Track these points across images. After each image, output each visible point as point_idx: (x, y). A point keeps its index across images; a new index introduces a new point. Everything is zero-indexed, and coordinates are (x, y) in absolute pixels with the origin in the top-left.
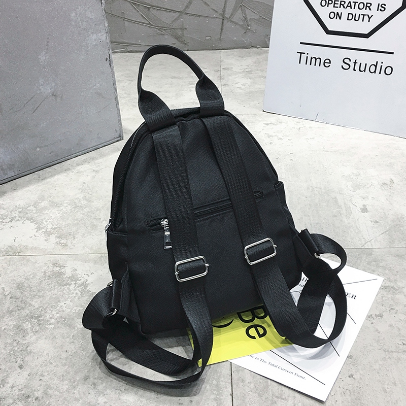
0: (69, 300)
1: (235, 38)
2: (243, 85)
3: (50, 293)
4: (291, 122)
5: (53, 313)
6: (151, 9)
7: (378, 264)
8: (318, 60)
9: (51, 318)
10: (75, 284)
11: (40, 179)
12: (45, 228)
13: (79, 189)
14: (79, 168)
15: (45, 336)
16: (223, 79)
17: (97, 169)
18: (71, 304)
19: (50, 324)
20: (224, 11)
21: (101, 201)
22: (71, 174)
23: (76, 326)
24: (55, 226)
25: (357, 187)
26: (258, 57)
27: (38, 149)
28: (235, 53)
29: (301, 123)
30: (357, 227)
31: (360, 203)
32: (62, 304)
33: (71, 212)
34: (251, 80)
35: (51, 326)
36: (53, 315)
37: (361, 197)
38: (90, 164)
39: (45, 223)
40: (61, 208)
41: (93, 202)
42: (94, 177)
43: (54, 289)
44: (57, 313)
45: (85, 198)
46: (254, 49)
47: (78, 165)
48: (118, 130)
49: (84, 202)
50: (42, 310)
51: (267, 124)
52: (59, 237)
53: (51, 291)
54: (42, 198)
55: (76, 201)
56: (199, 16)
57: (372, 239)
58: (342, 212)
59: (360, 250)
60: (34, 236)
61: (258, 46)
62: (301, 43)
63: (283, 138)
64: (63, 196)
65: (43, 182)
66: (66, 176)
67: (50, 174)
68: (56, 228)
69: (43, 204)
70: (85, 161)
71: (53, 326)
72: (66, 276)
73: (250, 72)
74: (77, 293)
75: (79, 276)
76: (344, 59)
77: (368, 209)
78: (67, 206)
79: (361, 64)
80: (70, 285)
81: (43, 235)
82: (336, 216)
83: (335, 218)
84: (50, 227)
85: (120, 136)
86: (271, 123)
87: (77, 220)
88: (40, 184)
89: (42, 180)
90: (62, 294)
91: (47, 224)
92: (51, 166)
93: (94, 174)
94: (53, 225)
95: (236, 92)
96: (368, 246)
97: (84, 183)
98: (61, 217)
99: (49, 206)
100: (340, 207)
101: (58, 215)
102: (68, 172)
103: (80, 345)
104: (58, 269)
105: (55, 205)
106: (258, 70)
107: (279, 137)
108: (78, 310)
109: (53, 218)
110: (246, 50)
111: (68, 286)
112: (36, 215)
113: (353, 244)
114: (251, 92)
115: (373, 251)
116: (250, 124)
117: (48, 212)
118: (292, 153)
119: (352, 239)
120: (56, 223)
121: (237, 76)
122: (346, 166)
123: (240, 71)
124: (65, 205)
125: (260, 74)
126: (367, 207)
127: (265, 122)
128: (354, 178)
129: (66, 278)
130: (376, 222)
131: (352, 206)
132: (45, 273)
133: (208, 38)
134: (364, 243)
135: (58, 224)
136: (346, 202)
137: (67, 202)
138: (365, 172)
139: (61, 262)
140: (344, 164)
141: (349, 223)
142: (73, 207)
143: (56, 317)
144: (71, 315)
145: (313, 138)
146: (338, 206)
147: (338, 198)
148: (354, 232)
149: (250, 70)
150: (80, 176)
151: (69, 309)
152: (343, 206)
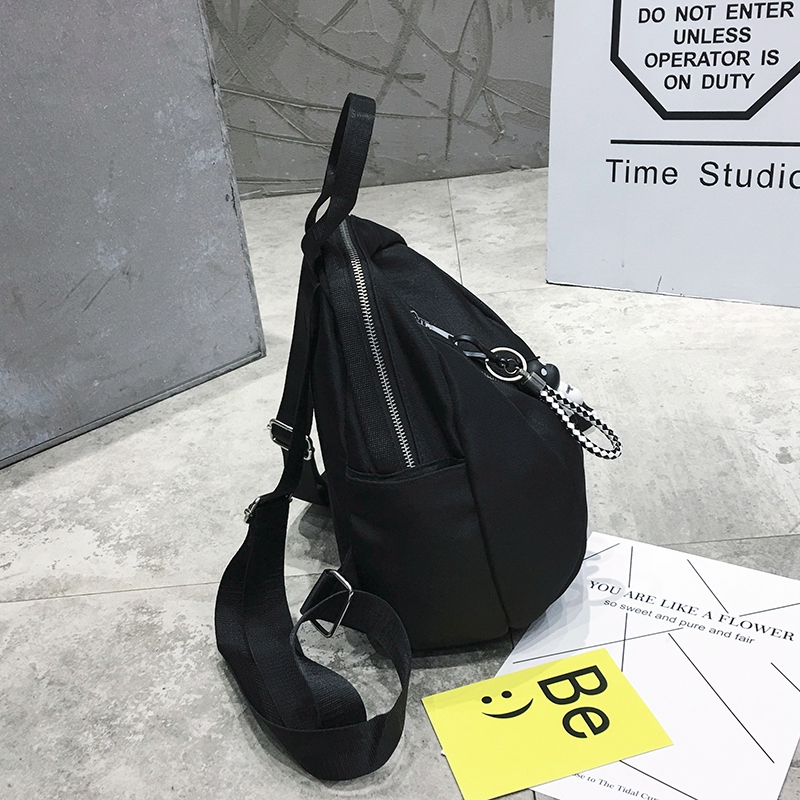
0: (173, 680)
1: (476, 154)
2: (500, 237)
3: (132, 669)
4: (608, 299)
5: (140, 710)
6: (306, 112)
8: (651, 173)
9: (136, 720)
10: (183, 646)
11: (102, 443)
12: (116, 538)
13: (182, 457)
14: (179, 416)
15: (124, 760)
16: (460, 229)
17: (217, 415)
18: (178, 688)
19: (135, 733)
20: (451, 104)
21: (228, 476)
22: (163, 428)
23: (191, 735)
24: (136, 533)
25: (761, 413)
26: (526, 185)
27: (96, 384)
28: (479, 182)
29: (628, 300)
30: (773, 493)
31: (774, 448)
32: (158, 689)
33: (167, 503)
34: (515, 229)
35: (136, 738)
36: (140, 713)
38: (201, 407)
39: (114, 527)
40: (148, 496)
41: (212, 479)
42: (210, 432)
43: (140, 660)
44: (148, 710)
45: (194, 474)
46: (515, 172)
47: (177, 410)
48: (255, 335)
49: (193, 482)
50: (116, 705)
51: (559, 307)
52: (147, 553)
53: (133, 663)
54: (108, 480)
55: (177, 480)
56: (402, 117)
58: (736, 465)
59: (787, 538)
60: (93, 557)
61: (523, 166)
62: (613, 142)
63: (593, 330)
64: (151, 473)
65: (109, 448)
66: (154, 434)
67: (121, 432)
68: (138, 536)
69: (108, 492)
70: (191, 403)
71: (141, 737)
72: (162, 632)
73: (512, 214)
74: (188, 665)
75: (191, 630)
76: (704, 165)
77: (792, 456)
78: (158, 492)
79: (739, 171)
80: (173, 649)
81: (112, 552)
82: (726, 474)
83: (724, 478)
84: (125, 534)
85: (259, 350)
86: (565, 305)
87: (180, 517)
88: (101, 453)
89: (106, 444)
90: (156, 670)
91: (120, 531)
92: (123, 417)
93: (210, 425)
94: (131, 531)
95: (488, 251)
97: (192, 444)
98: (147, 513)
99: (121, 494)
100: (730, 455)
101: (141, 510)
102: (158, 426)
103: (202, 774)
104: (146, 618)
105: (133, 490)
106: (527, 209)
107: (585, 328)
108: (192, 699)
109: (130, 516)
110: (500, 175)
111: (168, 652)
112: (96, 514)
113: (769, 528)
114: (518, 250)
116: (522, 309)
117: (121, 506)
118: (617, 358)
119: (766, 517)
120: (138, 527)
121: (486, 222)
122: (733, 375)
123: (492, 213)
124: (155, 489)
125: (533, 215)
126: (789, 451)
127: (554, 303)
128: (753, 397)
129: (163, 635)
131: (756, 451)
132: (119, 627)
133: (421, 157)
134: (793, 524)
135: (141, 529)
136: (743, 444)
137: (158, 483)
138: (774, 383)
139: (151, 605)
140: (729, 370)
141: (756, 486)
142: (171, 492)
143: (146, 717)
144: (178, 712)
145: (657, 326)
146: (728, 453)
147: (724, 437)
148: (768, 503)
149: (511, 209)
150: (183, 431)
151: (174, 698)
152: (737, 452)
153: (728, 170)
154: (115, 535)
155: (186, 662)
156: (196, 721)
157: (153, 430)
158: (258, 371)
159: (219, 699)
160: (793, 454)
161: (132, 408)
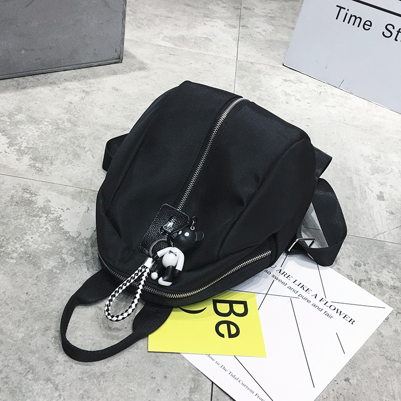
0: (37, 234)
2: (264, 31)
3: (15, 222)
4: (312, 84)
5: (16, 246)
7: (389, 260)
9: (13, 251)
10: (47, 217)
11: (20, 87)
13: (64, 109)
14: (67, 84)
15: (3, 271)
16: (243, 19)
17: (88, 90)
18: (39, 239)
19: (12, 258)
21: (88, 127)
22: (56, 89)
23: (42, 267)
24: (30, 146)
25: (376, 170)
26: (284, 3)
27: (23, 52)
29: (323, 87)
30: (370, 215)
31: (377, 190)
32: (28, 237)
33: (51, 133)
34: (273, 27)
35: (12, 261)
36: (16, 248)
37: (378, 182)
38: (80, 82)
39: (19, 139)
40: (41, 126)
41: (79, 127)
42: (83, 99)
43: (21, 219)
44: (21, 247)
45: (69, 120)
47: (66, 80)
48: (119, 49)
49: (69, 125)
50: (3, 240)
51: (286, 81)
52: (34, 159)
53: (17, 219)
54: (19, 110)
55: (59, 121)
57: (385, 231)
58: (356, 195)
59: (371, 240)
60: (4, 152)
63: (301, 99)
64: (45, 113)
65: (23, 91)
66: (50, 90)
67: (32, 84)
68: (31, 148)
69: (19, 117)
70: (75, 78)
71: (15, 261)
72: (36, 206)
73: (273, 18)
74: (47, 228)
75: (52, 209)
76: (387, 25)
77: (385, 197)
78: (47, 126)
80: (40, 217)
81: (15, 153)
82: (349, 198)
83: (348, 200)
84: (24, 145)
85: (119, 58)
86: (290, 80)
87: (57, 143)
88: (18, 93)
89: (22, 88)
90: (29, 226)
91: (22, 142)
92: (34, 75)
93: (83, 95)
94: (28, 144)
95: (256, 36)
96: (381, 237)
97: (71, 103)
98: (38, 136)
99: (26, 120)
100: (354, 189)
101: (36, 133)
102: (53, 86)
103: (44, 290)
104: (28, 195)
105: (33, 120)
106: (282, 18)
107: (297, 97)
108: (46, 248)
111: (38, 218)
112: (9, 128)
113: (364, 232)
114: (271, 41)
115: (385, 245)
116: (267, 76)
117: (24, 128)
118: (310, 119)
119: (364, 227)
120: (33, 142)
121: (258, 19)
122: (366, 145)
123: (262, 14)
124: (46, 123)
125: (284, 23)
126: (384, 195)
127: (284, 78)
128: (374, 160)
129: (36, 208)
130: (392, 213)
131: (367, 190)
132: (12, 197)
134: (376, 234)
135: (34, 144)
136: (362, 185)
137: (48, 120)
138: (385, 155)
139: (33, 189)
140: (365, 142)
141: (363, 209)
142: (54, 127)
143: (19, 251)
144: (38, 253)
145: (334, 107)
146: (353, 187)
147: (353, 178)
148: (366, 220)
149: (273, 15)
150: (67, 94)
151: (36, 244)
152: (358, 188)
153: (399, 32)
154: (18, 144)
155: (46, 226)
156: (46, 260)
157: (50, 88)
158: (116, 70)
159: (61, 251)
160: (386, 196)
161: (41, 71)
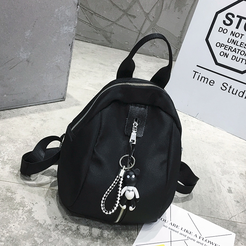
0: (17, 222)
1: (144, 48)
3: (2, 214)
5: (4, 232)
7: (241, 236)
8: (206, 80)
10: (23, 210)
11: (2, 118)
12: (2, 158)
13: (31, 132)
14: (31, 115)
17: (44, 119)
20: (141, 29)
22: (25, 119)
25: (224, 172)
26: (157, 63)
27: (5, 96)
29: (186, 117)
30: (225, 203)
31: (227, 186)
32: (11, 225)
33: (24, 149)
36: (4, 234)
37: (227, 180)
38: (40, 114)
39: (2, 153)
40: (16, 144)
42: (42, 125)
43: (6, 211)
44: (7, 233)
47: (31, 113)
52: (13, 168)
53: (3, 212)
55: (28, 141)
56: (125, 28)
57: (236, 214)
58: (215, 189)
59: (228, 221)
64: (18, 135)
65: (4, 120)
67: (9, 115)
68: (11, 160)
70: (36, 111)
72: (15, 202)
74: (24, 218)
75: (26, 204)
78: (20, 144)
79: (234, 89)
80: (19, 210)
82: (211, 192)
83: (211, 193)
84: (6, 158)
85: (63, 98)
90: (12, 217)
91: (4, 155)
92: (10, 109)
93: (42, 122)
94: (9, 157)
96: (233, 219)
97: (35, 128)
98: (15, 151)
99: (6, 141)
101: (13, 149)
102: (23, 117)
104: (10, 194)
105: (11, 140)
108: (23, 233)
109: (9, 151)
111: (17, 211)
113: (223, 216)
115: (237, 224)
117: (6, 146)
119: (223, 212)
120: (11, 156)
122: (216, 155)
123: (146, 70)
124: (19, 142)
126: (231, 189)
128: (222, 165)
129: (15, 203)
130: (238, 202)
131: (221, 186)
133: (126, 43)
134: (231, 217)
136: (218, 182)
137: (21, 140)
138: (228, 162)
139: (13, 190)
140: (215, 153)
141: (220, 199)
142: (25, 145)
143: (6, 236)
144: (18, 237)
145: (194, 130)
146: (213, 184)
147: (212, 178)
148: (224, 207)
150: (32, 122)
151: (17, 230)
152: (216, 185)
153: (230, 87)
156: (24, 242)
157: (21, 118)
158: (61, 106)
159: (34, 235)
160: (233, 190)
161: (15, 107)
